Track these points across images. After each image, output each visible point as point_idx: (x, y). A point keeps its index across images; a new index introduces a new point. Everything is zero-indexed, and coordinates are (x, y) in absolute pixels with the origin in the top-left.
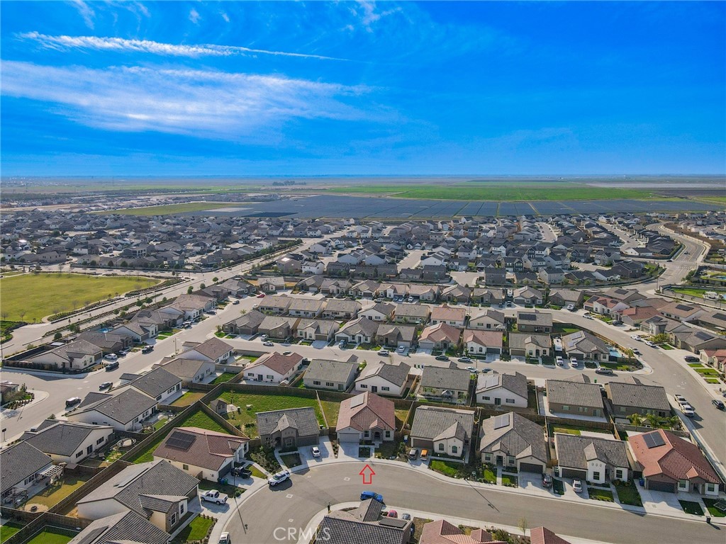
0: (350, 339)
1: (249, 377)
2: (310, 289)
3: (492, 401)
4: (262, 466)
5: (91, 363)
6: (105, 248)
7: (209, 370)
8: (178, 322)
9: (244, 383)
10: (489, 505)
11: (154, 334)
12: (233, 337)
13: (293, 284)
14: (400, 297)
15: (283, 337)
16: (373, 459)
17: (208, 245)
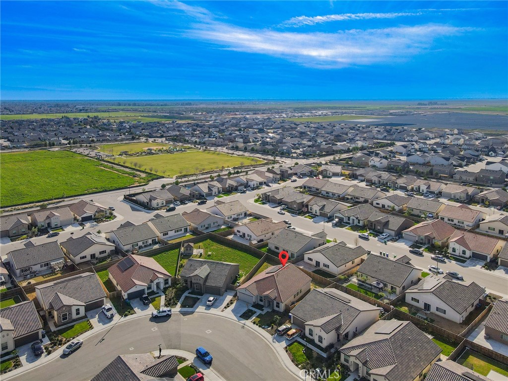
0: (345, 220)
1: (238, 233)
2: (359, 177)
5: (163, 205)
8: (239, 188)
9: (231, 237)
11: (217, 194)
12: (264, 203)
13: (347, 172)
14: (431, 193)
15: (297, 209)
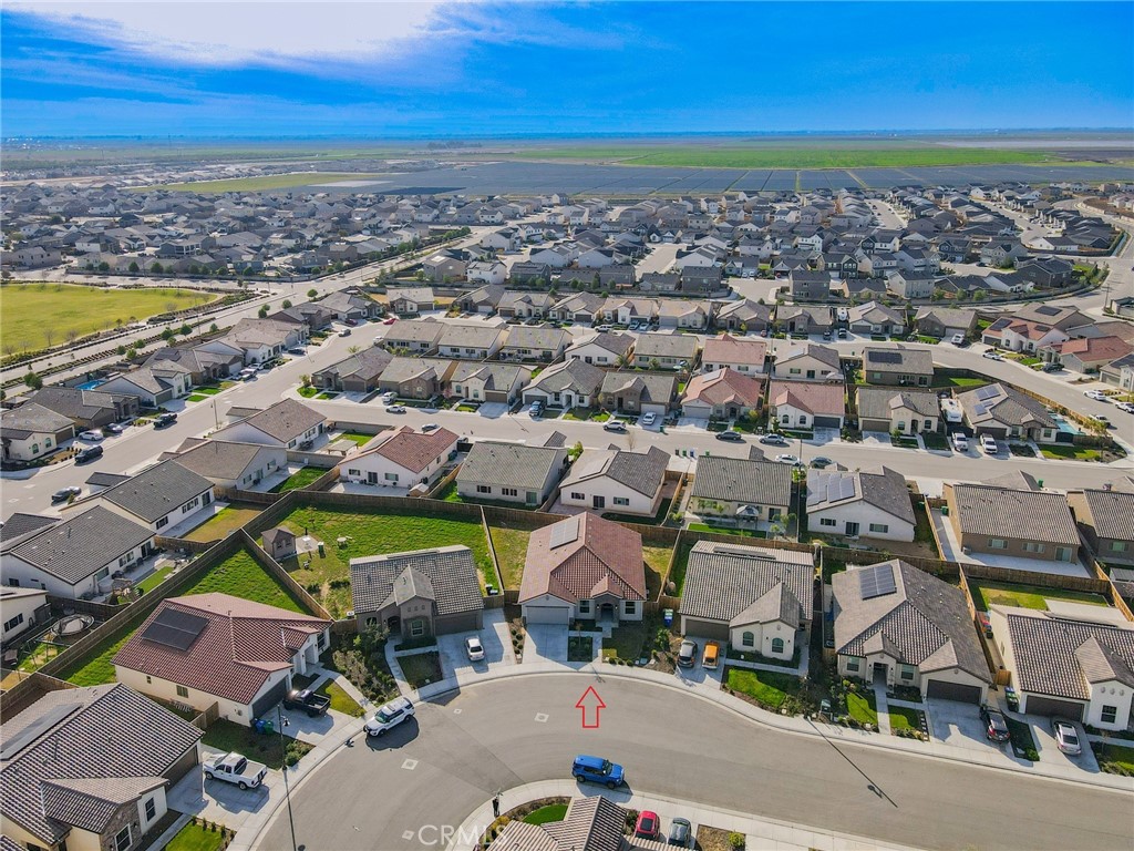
0: (551, 400)
1: (351, 477)
2: (480, 308)
3: (840, 529)
4: (355, 684)
5: (50, 449)
6: (131, 243)
7: (274, 463)
8: (232, 368)
9: (339, 489)
10: (871, 788)
11: (184, 392)
12: (331, 396)
13: (450, 300)
14: (642, 321)
15: (425, 396)
16: (599, 664)
17: (309, 237)
